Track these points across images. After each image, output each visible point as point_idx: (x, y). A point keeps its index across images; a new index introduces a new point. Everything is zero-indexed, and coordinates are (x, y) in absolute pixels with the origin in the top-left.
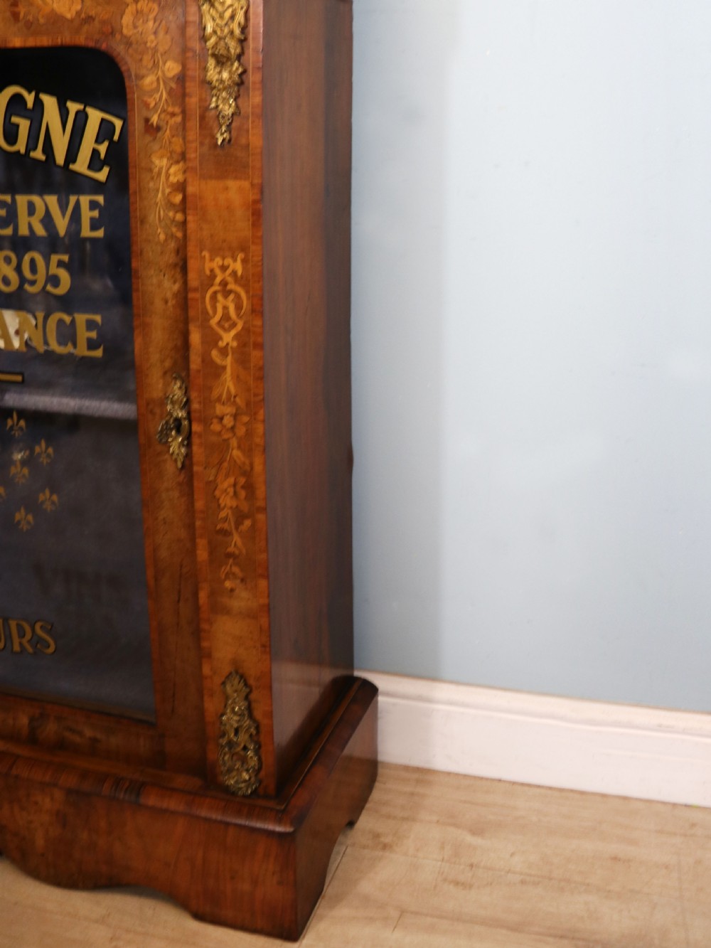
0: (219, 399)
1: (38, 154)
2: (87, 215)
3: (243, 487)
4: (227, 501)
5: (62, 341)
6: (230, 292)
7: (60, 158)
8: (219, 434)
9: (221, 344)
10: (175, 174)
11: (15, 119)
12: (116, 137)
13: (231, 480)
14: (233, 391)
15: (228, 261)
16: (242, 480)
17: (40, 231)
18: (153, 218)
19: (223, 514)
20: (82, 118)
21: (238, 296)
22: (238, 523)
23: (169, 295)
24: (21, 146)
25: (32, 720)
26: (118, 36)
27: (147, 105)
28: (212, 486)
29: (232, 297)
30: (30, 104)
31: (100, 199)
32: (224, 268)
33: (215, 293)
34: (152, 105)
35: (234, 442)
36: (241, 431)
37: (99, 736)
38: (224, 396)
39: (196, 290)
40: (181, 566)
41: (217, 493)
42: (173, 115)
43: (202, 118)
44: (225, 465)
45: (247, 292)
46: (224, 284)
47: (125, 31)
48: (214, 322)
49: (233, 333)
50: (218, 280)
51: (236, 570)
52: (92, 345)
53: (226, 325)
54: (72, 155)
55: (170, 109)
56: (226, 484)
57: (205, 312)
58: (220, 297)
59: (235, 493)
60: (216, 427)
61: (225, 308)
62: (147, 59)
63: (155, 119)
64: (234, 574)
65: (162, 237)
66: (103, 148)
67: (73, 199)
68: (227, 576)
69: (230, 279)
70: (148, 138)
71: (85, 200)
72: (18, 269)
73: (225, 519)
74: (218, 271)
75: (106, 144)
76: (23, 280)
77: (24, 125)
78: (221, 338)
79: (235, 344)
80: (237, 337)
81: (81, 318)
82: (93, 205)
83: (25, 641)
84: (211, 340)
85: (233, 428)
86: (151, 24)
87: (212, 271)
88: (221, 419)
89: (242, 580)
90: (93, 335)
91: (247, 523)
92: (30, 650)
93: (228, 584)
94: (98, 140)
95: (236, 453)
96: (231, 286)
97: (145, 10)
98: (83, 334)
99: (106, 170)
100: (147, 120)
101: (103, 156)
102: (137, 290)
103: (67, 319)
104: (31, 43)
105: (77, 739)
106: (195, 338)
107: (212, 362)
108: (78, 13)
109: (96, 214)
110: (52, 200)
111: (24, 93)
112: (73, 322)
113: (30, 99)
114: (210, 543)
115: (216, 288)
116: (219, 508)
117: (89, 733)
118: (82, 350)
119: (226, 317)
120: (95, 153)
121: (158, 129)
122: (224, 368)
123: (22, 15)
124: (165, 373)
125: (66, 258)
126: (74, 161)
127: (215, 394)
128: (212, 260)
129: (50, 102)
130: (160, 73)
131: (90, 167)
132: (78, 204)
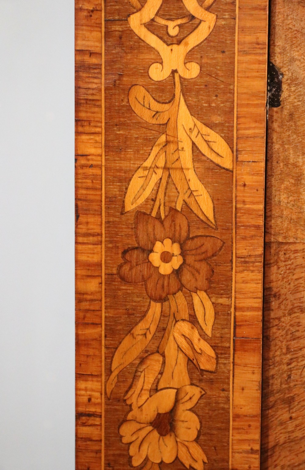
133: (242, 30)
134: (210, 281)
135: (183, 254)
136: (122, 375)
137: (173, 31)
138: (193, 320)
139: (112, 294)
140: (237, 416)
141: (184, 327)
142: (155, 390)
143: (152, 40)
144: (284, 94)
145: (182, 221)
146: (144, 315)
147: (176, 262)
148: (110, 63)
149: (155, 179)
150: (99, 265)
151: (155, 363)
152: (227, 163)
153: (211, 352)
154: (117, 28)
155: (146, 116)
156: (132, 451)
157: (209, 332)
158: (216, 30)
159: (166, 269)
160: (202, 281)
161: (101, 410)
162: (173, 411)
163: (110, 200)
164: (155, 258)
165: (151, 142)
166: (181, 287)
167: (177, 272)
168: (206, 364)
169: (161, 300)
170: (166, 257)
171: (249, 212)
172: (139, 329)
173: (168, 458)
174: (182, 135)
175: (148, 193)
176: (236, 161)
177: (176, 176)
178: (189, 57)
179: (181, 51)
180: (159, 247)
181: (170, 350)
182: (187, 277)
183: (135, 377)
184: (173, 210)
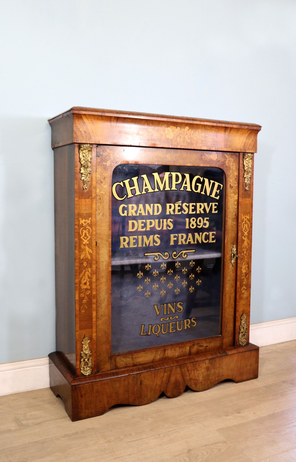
0: (243, 248)
1: (203, 193)
2: (214, 207)
3: (247, 267)
4: (244, 271)
5: (206, 240)
6: (247, 223)
7: (208, 194)
8: (243, 256)
9: (245, 235)
10: (236, 197)
11: (198, 184)
12: (221, 189)
13: (245, 266)
14: (246, 245)
15: (247, 216)
16: (247, 265)
17: (202, 212)
18: (230, 208)
19: (243, 275)
20: (214, 184)
21: (248, 224)
22: (246, 276)
23: (233, 225)
24: (199, 191)
25: (190, 348)
26: (225, 166)
27: (230, 182)
28: (241, 268)
29: (247, 224)
30: (202, 181)
31: (217, 204)
32: (246, 218)
33: (244, 223)
34: (231, 182)
35: (246, 257)
36: (247, 254)
37: (207, 345)
38: (245, 247)
39: (240, 223)
40: (231, 291)
41: (242, 270)
42: (236, 184)
43: (243, 185)
44: (244, 263)
45: (250, 223)
46: (246, 221)
47: (226, 165)
48: (243, 230)
49: (247, 232)
50: (244, 221)
51: (245, 287)
52: (213, 239)
53: (246, 230)
54: (211, 193)
55: (235, 183)
56: (244, 267)
57: (242, 228)
58: (245, 224)
59: (246, 269)
60: (242, 254)
61: (246, 227)
62: (231, 171)
63: (232, 185)
64: (244, 289)
65: (232, 212)
66: (218, 191)
67: (211, 204)
68: (243, 290)
69: (247, 220)
70: (230, 189)
71: (214, 204)
72: (196, 222)
73: (243, 276)
74: (245, 219)
75: (219, 190)
76: (197, 225)
77: (200, 185)
78: (244, 234)
79: (247, 234)
80: (247, 233)
81: (211, 233)
82: (215, 205)
83: (188, 325)
84: (243, 234)
85: (246, 254)
86: (232, 163)
87: (243, 218)
88: (244, 252)
89: (246, 290)
90: (213, 237)
91: (248, 275)
92: (189, 327)
93: (243, 292)
94: (217, 190)
95: (246, 259)
96: (247, 222)
97: (231, 160)
98: (211, 237)
99: (219, 196)
100: (230, 185)
101: (218, 193)
102: (227, 225)
103: (208, 234)
104: (205, 165)
105: (202, 348)
106: (240, 234)
107: (243, 239)
108: (216, 160)
109: (216, 207)
110: (206, 204)
111: (200, 178)
112: (209, 234)
113: (202, 179)
114: (240, 282)
115: (244, 222)
116: (242, 273)
117: (205, 345)
118: (211, 241)
119: (246, 229)
120: (216, 192)
121: (233, 187)
122: (245, 240)
123: (203, 159)
124: (231, 244)
125: (208, 218)
126: (211, 195)
127: (243, 247)
128: (243, 216)
129: (206, 180)
130: (233, 175)
131: (215, 196)
132: (212, 205)
133: (93, 238)
134: (90, 266)
135: (87, 263)
136: (80, 278)
137: (86, 238)
138: (88, 271)
139: (79, 269)
140: (93, 282)
141: (87, 272)
142: (84, 280)
143: (83, 239)
144: (97, 244)
145: (87, 260)
146: (83, 271)
147: (86, 265)
148: (79, 242)
149: (84, 255)
150: (78, 266)
151: (84, 277)
152: (92, 253)
153: (90, 275)
154: (79, 238)
155: (83, 248)
156: (82, 287)
157: (90, 272)
158: (90, 238)
159: (85, 265)
160: (89, 267)
161: (78, 283)
162: (86, 282)
163: (79, 258)
164: (84, 264)
165: (83, 251)
166: (87, 267)
167: (86, 266)
168: (90, 276)
169: (85, 269)
170: (85, 264)
171: (94, 258)
172: (82, 273)
173: (86, 288)
174: (87, 250)
175: (83, 257)
176: (93, 252)
177: (86, 255)
178: (88, 241)
179: (86, 240)
180: (84, 263)
181: (86, 275)
182: (88, 266)
183: (82, 279)
184: (86, 259)
